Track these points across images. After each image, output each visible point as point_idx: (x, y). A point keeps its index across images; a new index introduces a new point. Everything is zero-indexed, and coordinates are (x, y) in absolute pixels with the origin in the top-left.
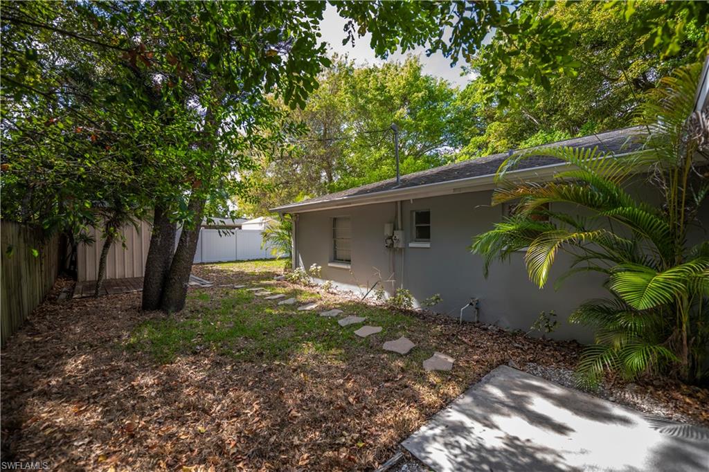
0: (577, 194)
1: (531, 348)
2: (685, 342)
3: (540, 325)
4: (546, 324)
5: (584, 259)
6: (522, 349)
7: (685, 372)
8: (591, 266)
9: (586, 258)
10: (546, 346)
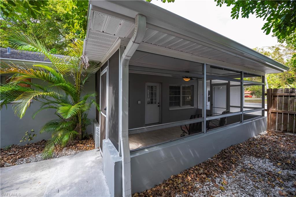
0: (44, 76)
1: (20, 152)
2: (80, 128)
3: (26, 138)
4: (29, 137)
5: (46, 104)
6: (14, 154)
7: (80, 137)
8: (50, 106)
9: (48, 103)
10: (29, 147)
